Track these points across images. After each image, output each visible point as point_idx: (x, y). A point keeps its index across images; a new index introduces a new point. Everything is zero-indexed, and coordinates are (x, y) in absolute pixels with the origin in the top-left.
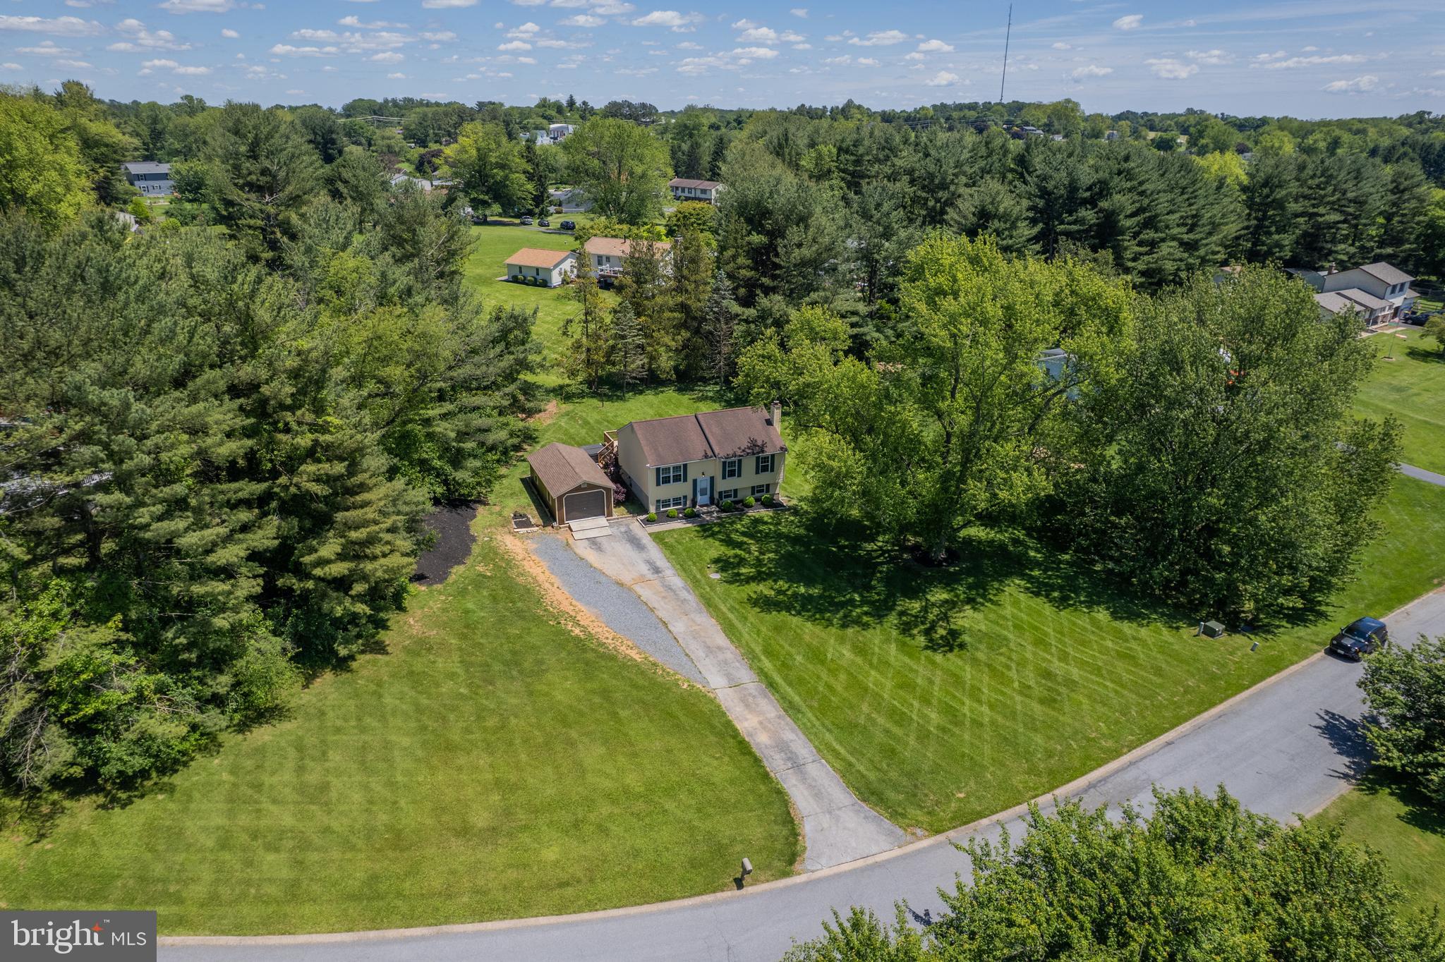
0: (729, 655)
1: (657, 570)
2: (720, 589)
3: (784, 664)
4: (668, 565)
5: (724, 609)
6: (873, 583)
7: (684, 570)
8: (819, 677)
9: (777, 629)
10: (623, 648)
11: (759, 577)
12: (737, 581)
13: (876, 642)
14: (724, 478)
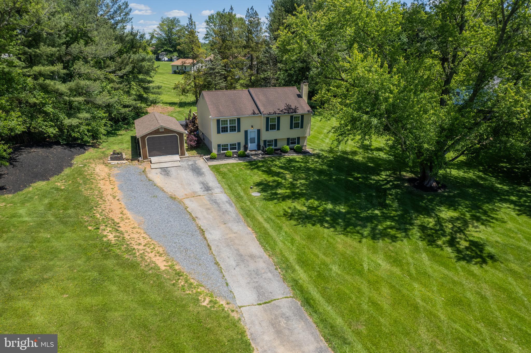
0: (261, 265)
1: (207, 188)
2: (259, 204)
3: (320, 275)
4: (218, 185)
5: (261, 220)
6: (387, 202)
7: (231, 189)
8: (359, 291)
9: (310, 238)
10: (152, 255)
11: (294, 196)
12: (274, 199)
13: (407, 251)
14: (267, 130)
